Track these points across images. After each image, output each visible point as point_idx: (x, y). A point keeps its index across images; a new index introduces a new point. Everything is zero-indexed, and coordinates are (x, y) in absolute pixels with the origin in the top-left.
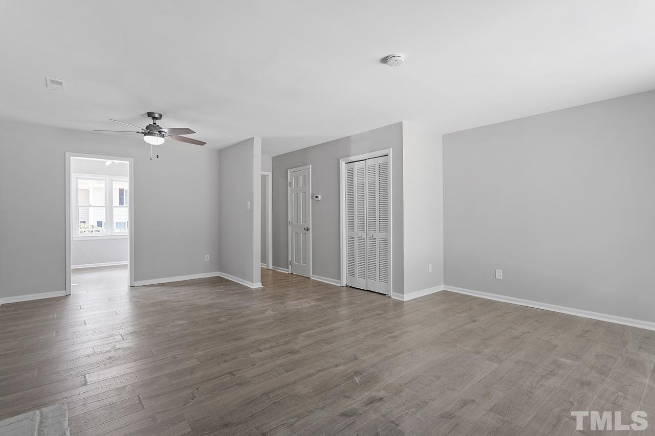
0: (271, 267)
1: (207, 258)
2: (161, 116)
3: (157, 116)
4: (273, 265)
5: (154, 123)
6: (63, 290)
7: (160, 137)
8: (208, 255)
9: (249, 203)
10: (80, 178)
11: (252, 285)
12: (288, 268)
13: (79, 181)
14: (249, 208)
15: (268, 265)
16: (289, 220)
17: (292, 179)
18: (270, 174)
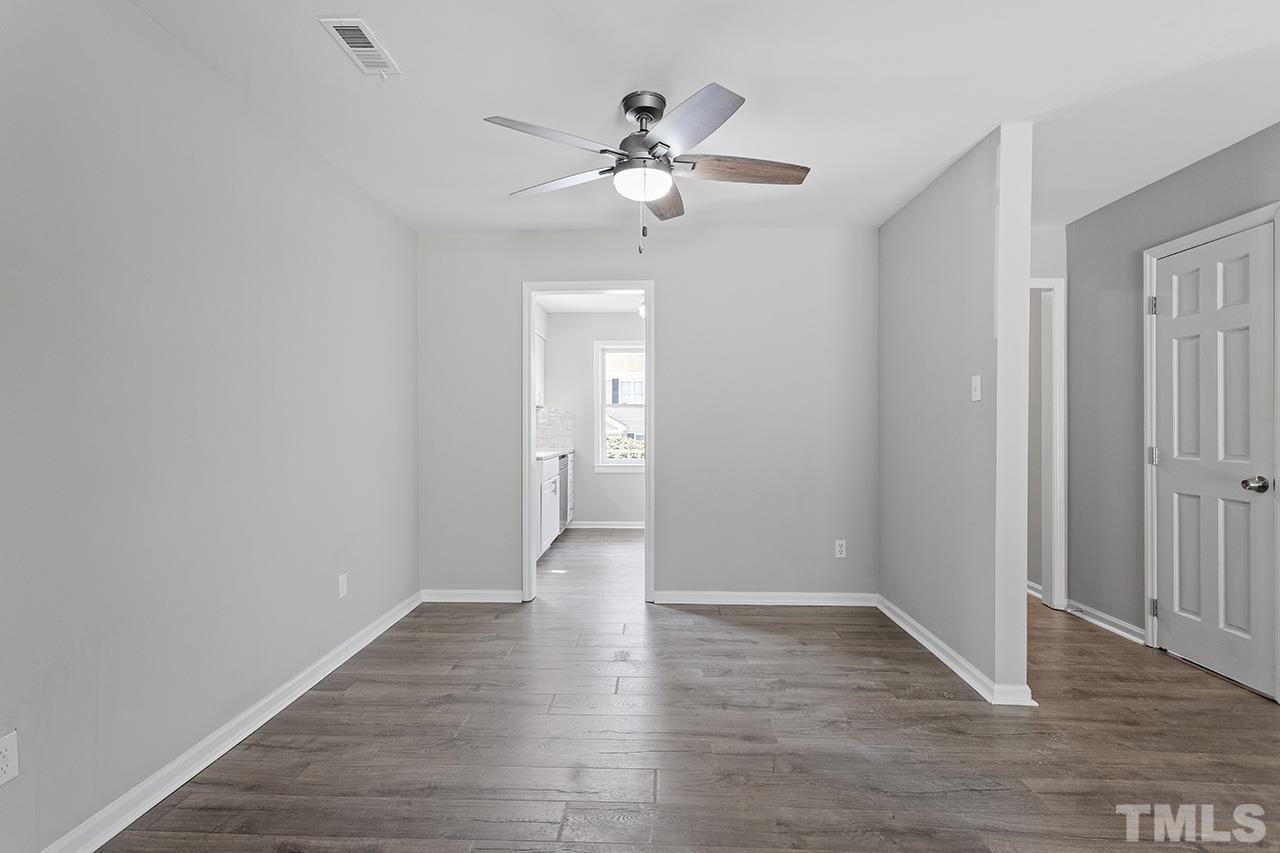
0: (1060, 600)
1: (840, 549)
2: (662, 101)
3: (648, 101)
4: (1069, 596)
5: (642, 130)
6: (517, 589)
7: (657, 166)
8: (844, 542)
9: (976, 381)
10: (609, 350)
11: (992, 692)
12: (1142, 625)
13: (607, 354)
14: (976, 396)
15: (1049, 590)
16: (1150, 439)
17: (1164, 282)
18: (1058, 286)
